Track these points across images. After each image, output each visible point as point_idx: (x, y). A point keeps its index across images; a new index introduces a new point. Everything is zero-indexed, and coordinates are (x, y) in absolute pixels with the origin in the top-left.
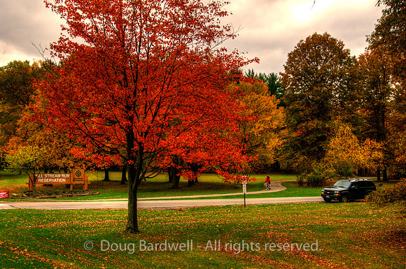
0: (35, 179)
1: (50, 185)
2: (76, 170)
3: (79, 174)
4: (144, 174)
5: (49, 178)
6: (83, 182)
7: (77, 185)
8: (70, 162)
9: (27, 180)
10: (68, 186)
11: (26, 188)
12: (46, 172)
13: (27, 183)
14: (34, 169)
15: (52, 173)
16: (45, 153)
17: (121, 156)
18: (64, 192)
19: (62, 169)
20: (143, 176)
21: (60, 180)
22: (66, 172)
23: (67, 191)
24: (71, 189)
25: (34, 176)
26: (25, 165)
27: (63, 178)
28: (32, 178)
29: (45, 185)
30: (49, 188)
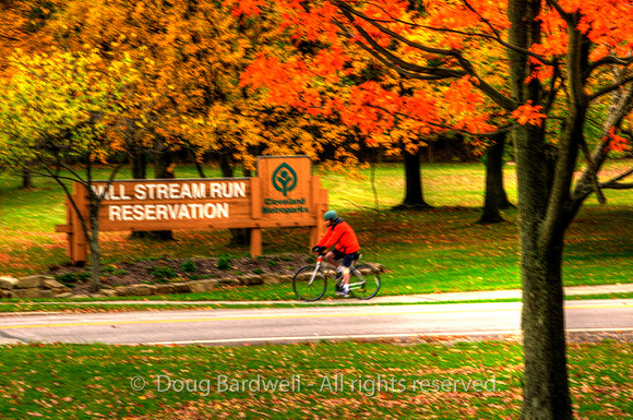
0: (96, 206)
1: (163, 235)
2: (273, 164)
3: (285, 179)
4: (596, 167)
5: (156, 201)
6: (304, 219)
7: (280, 231)
8: (243, 123)
9: (58, 213)
10: (241, 237)
11: (57, 249)
12: (139, 175)
13: (59, 228)
14: (86, 162)
15: (165, 177)
16: (133, 87)
17: (484, 87)
18: (223, 267)
19: (210, 156)
20: (591, 177)
21: (203, 212)
22: (228, 174)
23: (238, 258)
24: (256, 250)
25: (91, 196)
26: (47, 143)
27: (217, 200)
28: (82, 203)
29: (139, 234)
30: (159, 250)
